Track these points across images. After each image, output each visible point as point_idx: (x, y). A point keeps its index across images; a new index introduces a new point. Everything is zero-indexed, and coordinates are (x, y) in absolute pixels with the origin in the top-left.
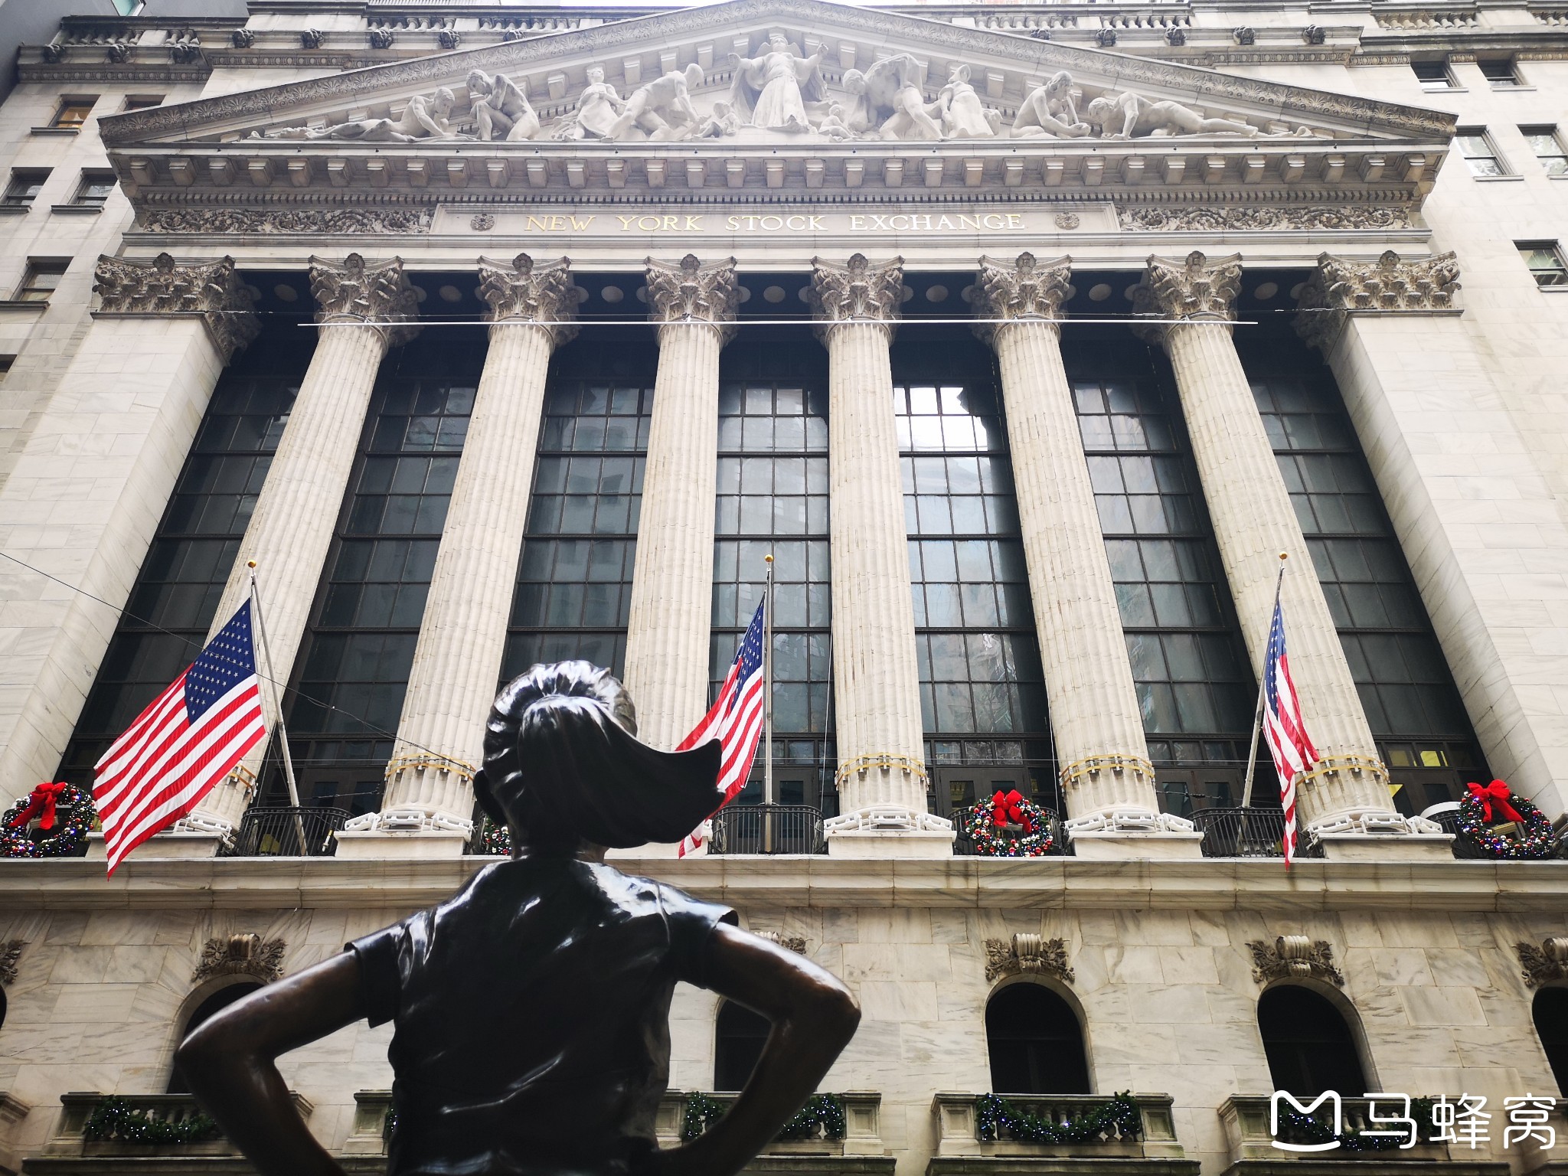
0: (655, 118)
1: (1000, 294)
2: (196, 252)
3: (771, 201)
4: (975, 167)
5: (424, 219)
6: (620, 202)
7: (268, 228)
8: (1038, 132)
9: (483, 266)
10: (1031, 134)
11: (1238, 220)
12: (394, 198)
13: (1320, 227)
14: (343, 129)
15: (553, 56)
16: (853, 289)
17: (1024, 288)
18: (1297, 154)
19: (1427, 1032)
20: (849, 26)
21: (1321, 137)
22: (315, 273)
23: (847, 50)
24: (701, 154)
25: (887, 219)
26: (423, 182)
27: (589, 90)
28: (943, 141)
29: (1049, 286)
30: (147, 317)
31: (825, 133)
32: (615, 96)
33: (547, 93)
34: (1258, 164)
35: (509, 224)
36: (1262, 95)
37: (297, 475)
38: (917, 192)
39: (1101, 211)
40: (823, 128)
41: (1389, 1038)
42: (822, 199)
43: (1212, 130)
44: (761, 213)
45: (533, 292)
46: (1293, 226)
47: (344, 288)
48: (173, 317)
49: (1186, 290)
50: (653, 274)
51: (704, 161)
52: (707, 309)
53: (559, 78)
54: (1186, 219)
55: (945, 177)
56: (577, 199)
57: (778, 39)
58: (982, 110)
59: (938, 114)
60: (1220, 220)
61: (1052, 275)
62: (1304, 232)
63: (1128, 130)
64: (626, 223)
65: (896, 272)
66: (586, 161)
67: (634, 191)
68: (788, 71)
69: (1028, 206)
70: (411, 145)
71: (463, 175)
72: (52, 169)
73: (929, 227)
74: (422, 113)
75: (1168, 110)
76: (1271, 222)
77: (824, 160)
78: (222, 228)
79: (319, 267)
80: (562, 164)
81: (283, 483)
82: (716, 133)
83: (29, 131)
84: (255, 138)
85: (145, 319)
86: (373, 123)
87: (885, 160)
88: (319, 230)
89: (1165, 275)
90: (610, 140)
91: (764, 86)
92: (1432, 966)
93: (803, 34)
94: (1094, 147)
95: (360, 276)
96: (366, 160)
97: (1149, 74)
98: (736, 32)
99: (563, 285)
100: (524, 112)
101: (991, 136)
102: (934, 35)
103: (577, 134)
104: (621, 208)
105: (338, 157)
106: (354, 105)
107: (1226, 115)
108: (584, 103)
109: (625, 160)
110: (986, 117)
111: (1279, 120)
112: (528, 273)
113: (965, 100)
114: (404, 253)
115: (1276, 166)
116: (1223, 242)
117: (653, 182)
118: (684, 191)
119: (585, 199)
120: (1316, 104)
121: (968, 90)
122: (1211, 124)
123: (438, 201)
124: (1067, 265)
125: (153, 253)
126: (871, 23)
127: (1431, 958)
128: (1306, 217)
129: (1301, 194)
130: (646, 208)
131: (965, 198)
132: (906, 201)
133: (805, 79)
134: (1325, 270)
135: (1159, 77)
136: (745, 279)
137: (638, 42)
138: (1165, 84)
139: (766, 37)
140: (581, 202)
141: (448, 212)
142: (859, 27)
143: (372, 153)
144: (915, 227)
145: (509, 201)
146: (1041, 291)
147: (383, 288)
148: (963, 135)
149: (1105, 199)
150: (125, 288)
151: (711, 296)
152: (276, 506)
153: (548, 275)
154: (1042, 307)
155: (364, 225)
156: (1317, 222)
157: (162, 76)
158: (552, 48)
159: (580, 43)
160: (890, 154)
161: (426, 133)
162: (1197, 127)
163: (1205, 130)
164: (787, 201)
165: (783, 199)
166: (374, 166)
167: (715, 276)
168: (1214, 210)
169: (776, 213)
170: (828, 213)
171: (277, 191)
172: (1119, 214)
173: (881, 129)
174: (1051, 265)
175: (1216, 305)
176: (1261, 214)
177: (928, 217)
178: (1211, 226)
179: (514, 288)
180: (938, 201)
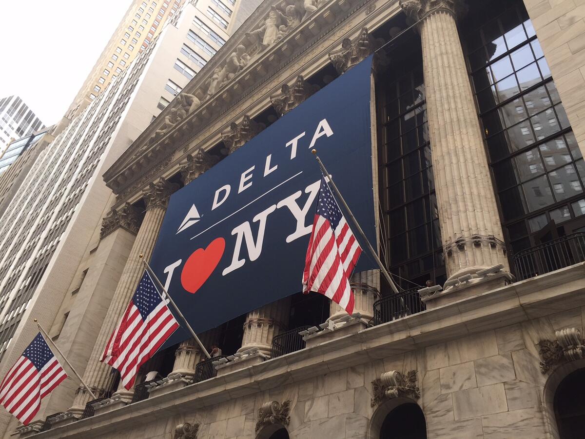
0: (230, 75)
1: (338, 65)
3: (264, 82)
4: (327, 15)
5: (172, 158)
6: (221, 115)
9: (181, 166)
12: (167, 156)
19: (465, 424)
26: (172, 145)
27: (212, 79)
29: (359, 47)
35: (192, 145)
41: (440, 432)
42: (281, 68)
45: (194, 167)
47: (149, 197)
51: (238, 82)
55: (318, 26)
56: (210, 123)
65: (298, 83)
69: (355, 15)
70: (164, 135)
71: (179, 135)
74: (168, 122)
77: (274, 53)
79: (144, 192)
84: (134, 158)
85: (110, 234)
86: (155, 133)
87: (294, 37)
89: (408, 6)
90: (213, 95)
92: (478, 373)
95: (154, 189)
99: (202, 159)
105: (150, 151)
109: (217, 99)
112: (192, 160)
117: (227, 101)
118: (237, 97)
119: (212, 121)
123: (176, 149)
124: (363, 33)
127: (478, 366)
143: (157, 144)
145: (193, 136)
146: (354, 52)
147: (158, 190)
153: (195, 158)
154: (354, 60)
155: (160, 170)
160: (295, 33)
161: (170, 127)
166: (158, 148)
169: (266, 85)
170: (284, 72)
171: (142, 171)
179: (188, 169)
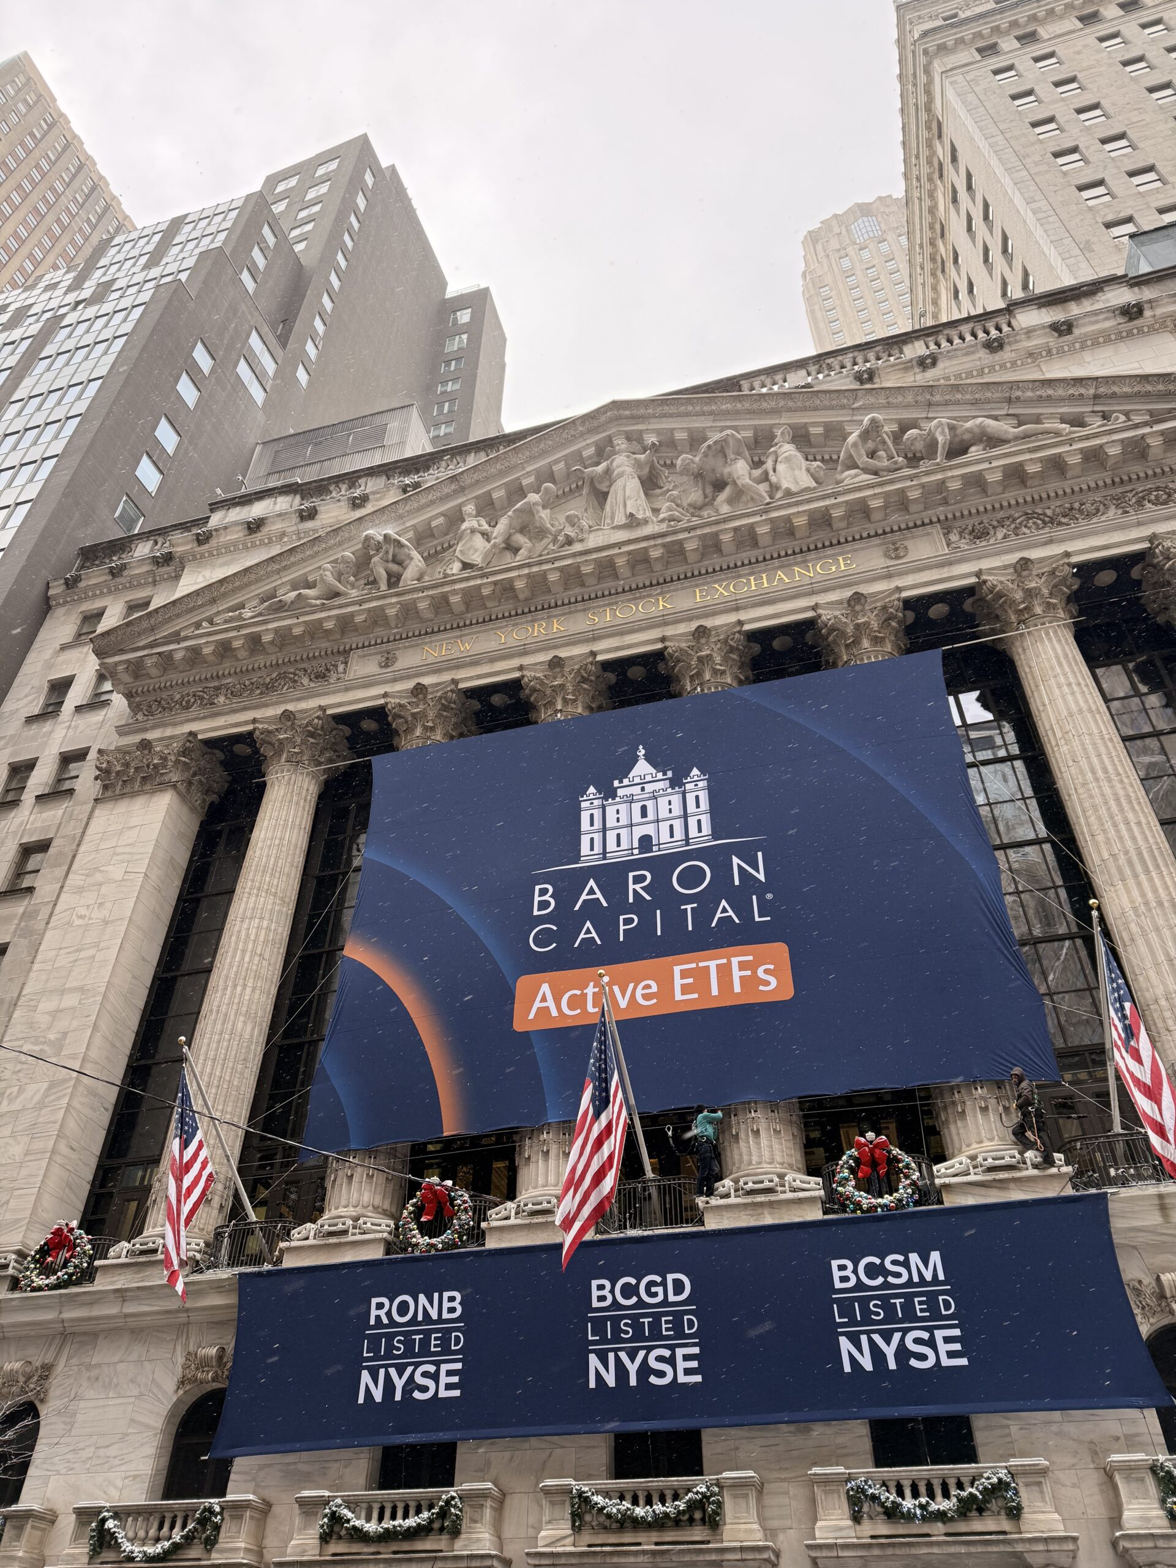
0: (520, 539)
1: (837, 636)
2: (169, 732)
3: (624, 591)
4: (800, 521)
5: (341, 668)
6: (497, 619)
7: (222, 699)
8: (856, 476)
9: (389, 700)
10: (851, 477)
11: (1064, 516)
12: (317, 654)
13: (1149, 505)
14: (270, 606)
15: (432, 502)
16: (700, 660)
17: (857, 627)
18: (1113, 441)
20: (679, 415)
21: (1137, 419)
22: (257, 733)
23: (680, 436)
24: (557, 564)
25: (728, 586)
26: (338, 636)
27: (464, 526)
28: (768, 504)
29: (883, 618)
30: (133, 795)
32: (486, 527)
33: (432, 535)
34: (1074, 460)
35: (408, 659)
36: (1071, 392)
37: (249, 914)
38: (753, 554)
39: (928, 534)
40: (662, 516)
42: (668, 579)
43: (1026, 436)
44: (617, 603)
45: (431, 714)
46: (1120, 511)
47: (281, 742)
48: (153, 792)
49: (1018, 596)
50: (526, 679)
51: (561, 569)
52: (575, 701)
53: (441, 520)
54: (1013, 526)
55: (775, 534)
56: (461, 624)
57: (620, 443)
58: (804, 464)
59: (765, 478)
60: (1047, 519)
61: (884, 608)
62: (1132, 517)
63: (942, 455)
64: (503, 636)
65: (737, 635)
66: (464, 591)
67: (507, 607)
68: (629, 470)
69: (858, 545)
70: (323, 608)
71: (369, 621)
72: (74, 676)
73: (766, 585)
74: (330, 578)
75: (979, 426)
76: (1098, 510)
77: (664, 545)
78: (187, 707)
79: (260, 726)
80: (445, 597)
81: (238, 923)
82: (569, 542)
83: (58, 647)
84: (206, 627)
85: (133, 797)
86: (294, 594)
88: (261, 693)
89: (994, 586)
90: (481, 568)
91: (610, 486)
93: (641, 432)
94: (911, 478)
95: (292, 727)
96: (289, 628)
97: (959, 396)
98: (583, 444)
99: (455, 703)
100: (412, 559)
101: (815, 488)
102: (755, 406)
103: (456, 567)
104: (498, 623)
105: (268, 631)
106: (279, 582)
107: (1038, 420)
108: (461, 538)
109: (495, 583)
110: (808, 470)
111: (1093, 412)
112: (425, 697)
113: (788, 459)
114: (324, 701)
115: (1094, 457)
116: (1050, 542)
117: (521, 596)
118: (549, 597)
119: (468, 622)
120: (1127, 389)
121: (788, 449)
122: (1022, 431)
123: (351, 649)
124: (897, 596)
125: (136, 738)
126: (698, 408)
128: (1134, 500)
129: (1125, 478)
130: (519, 619)
131: (797, 550)
132: (743, 565)
133: (646, 471)
134: (1157, 551)
135: (968, 397)
136: (607, 666)
137: (502, 473)
138: (975, 403)
139: (609, 441)
140: (465, 626)
141: (359, 657)
142: (688, 414)
143: (295, 621)
144: (753, 588)
145: (408, 638)
146: (875, 625)
147: (311, 735)
148: (788, 493)
149: (931, 523)
150: (118, 773)
151: (577, 690)
152: (233, 945)
153: (440, 698)
154: (876, 641)
155: (295, 681)
156: (1146, 502)
157: (150, 580)
158: (430, 497)
159: (453, 487)
160: (723, 526)
161: (337, 594)
162: (1010, 437)
163: (1017, 438)
164: (638, 588)
165: (634, 586)
166: (297, 631)
167: (579, 670)
168: (1039, 511)
169: (629, 601)
170: (676, 590)
171: (227, 666)
172: (946, 535)
173: (715, 503)
174: (883, 599)
175: (1049, 606)
176: (1088, 507)
177: (764, 576)
178: (1038, 528)
179: (414, 715)
180: (772, 558)
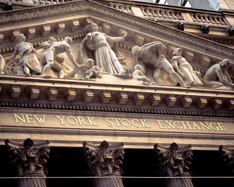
3: (121, 111)
4: (204, 101)
9: (9, 144)
16: (177, 160)
20: (123, 21)
24: (91, 87)
25: (173, 123)
28: (188, 87)
31: (140, 80)
35: (6, 119)
44: (119, 117)
51: (93, 91)
52: (118, 169)
57: (95, 24)
58: (194, 71)
64: (62, 120)
66: (39, 87)
67: (60, 103)
68: (107, 43)
73: (190, 128)
77: (144, 94)
80: (29, 88)
82: (94, 76)
87: (168, 95)
91: (95, 48)
93: (102, 22)
102: (162, 31)
104: (57, 111)
110: (197, 74)
112: (30, 148)
113: (186, 66)
118: (82, 104)
121: (184, 60)
130: (68, 112)
133: (112, 46)
142: (128, 23)
153: (41, 150)
160: (171, 93)
164: (128, 112)
167: (116, 152)
170: (148, 118)
177: (188, 122)
180: (189, 114)
